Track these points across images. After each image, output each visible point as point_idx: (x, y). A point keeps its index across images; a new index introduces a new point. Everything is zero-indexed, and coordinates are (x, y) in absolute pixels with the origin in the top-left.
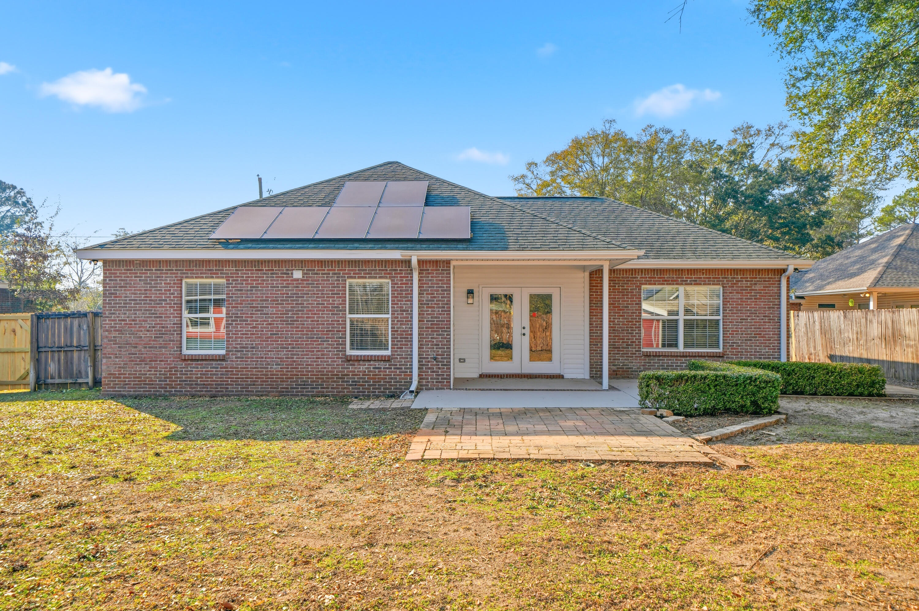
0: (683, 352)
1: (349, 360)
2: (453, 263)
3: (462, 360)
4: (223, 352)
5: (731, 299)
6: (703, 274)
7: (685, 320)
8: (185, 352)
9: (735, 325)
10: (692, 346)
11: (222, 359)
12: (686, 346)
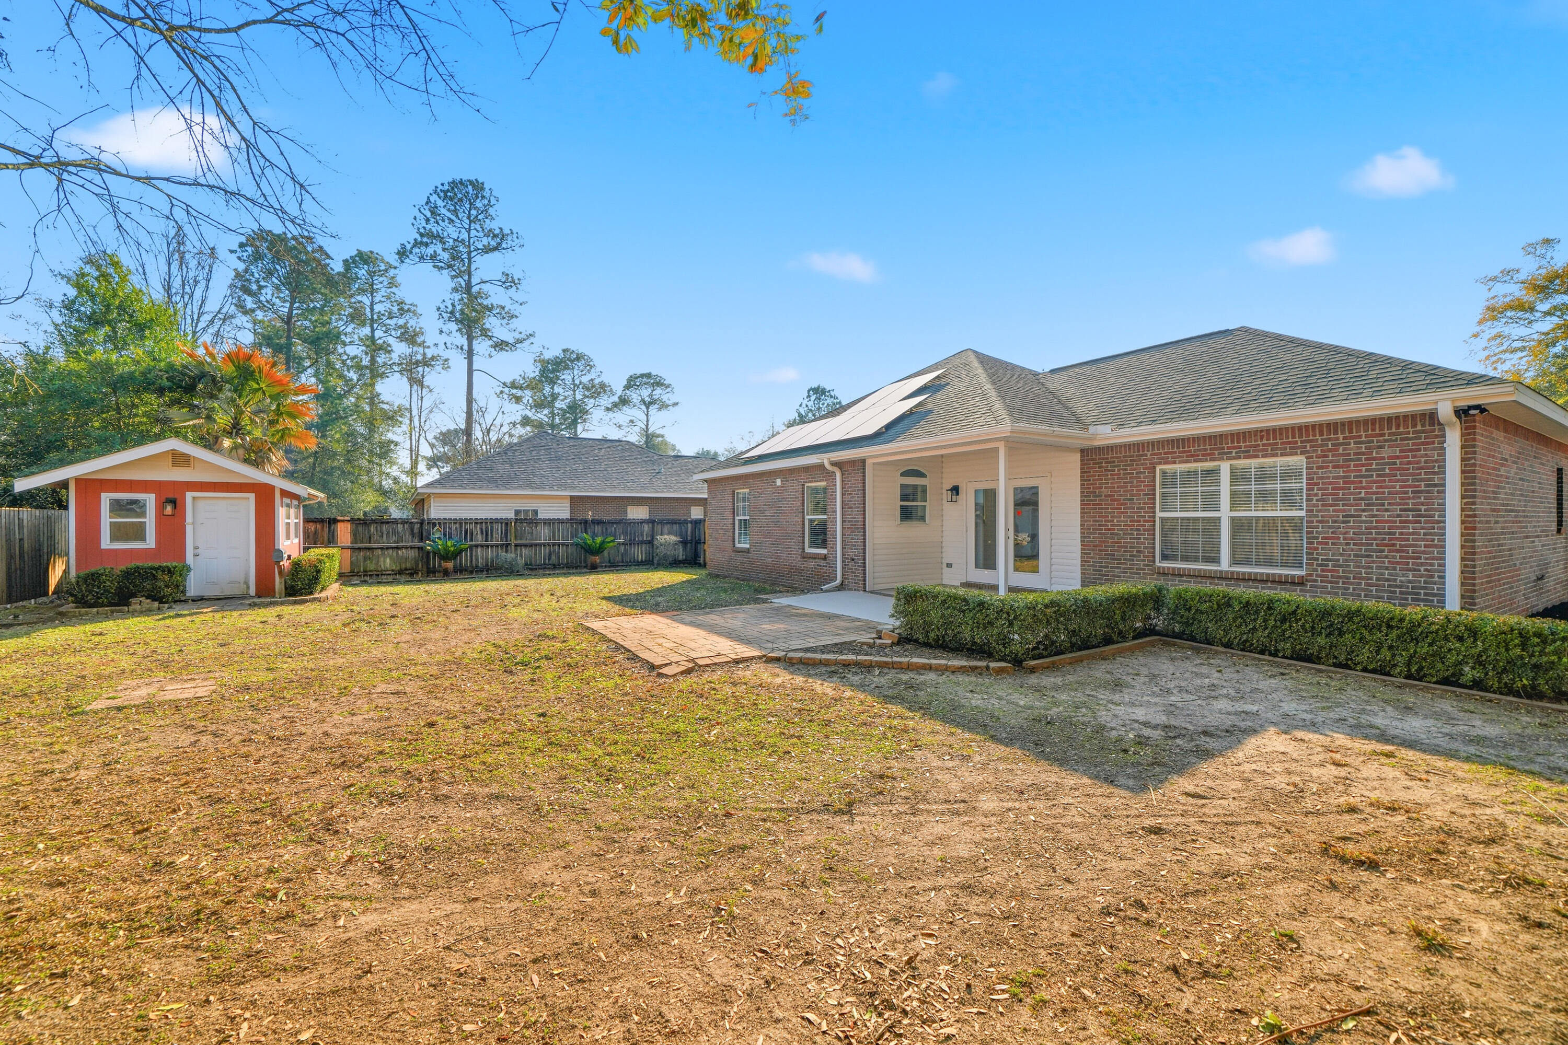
0: (1227, 572)
1: (806, 557)
2: (869, 462)
3: (949, 565)
4: (748, 546)
5: (1322, 478)
6: (1262, 439)
7: (1233, 519)
8: (738, 545)
9: (1330, 527)
10: (1248, 562)
11: (748, 551)
12: (1234, 561)
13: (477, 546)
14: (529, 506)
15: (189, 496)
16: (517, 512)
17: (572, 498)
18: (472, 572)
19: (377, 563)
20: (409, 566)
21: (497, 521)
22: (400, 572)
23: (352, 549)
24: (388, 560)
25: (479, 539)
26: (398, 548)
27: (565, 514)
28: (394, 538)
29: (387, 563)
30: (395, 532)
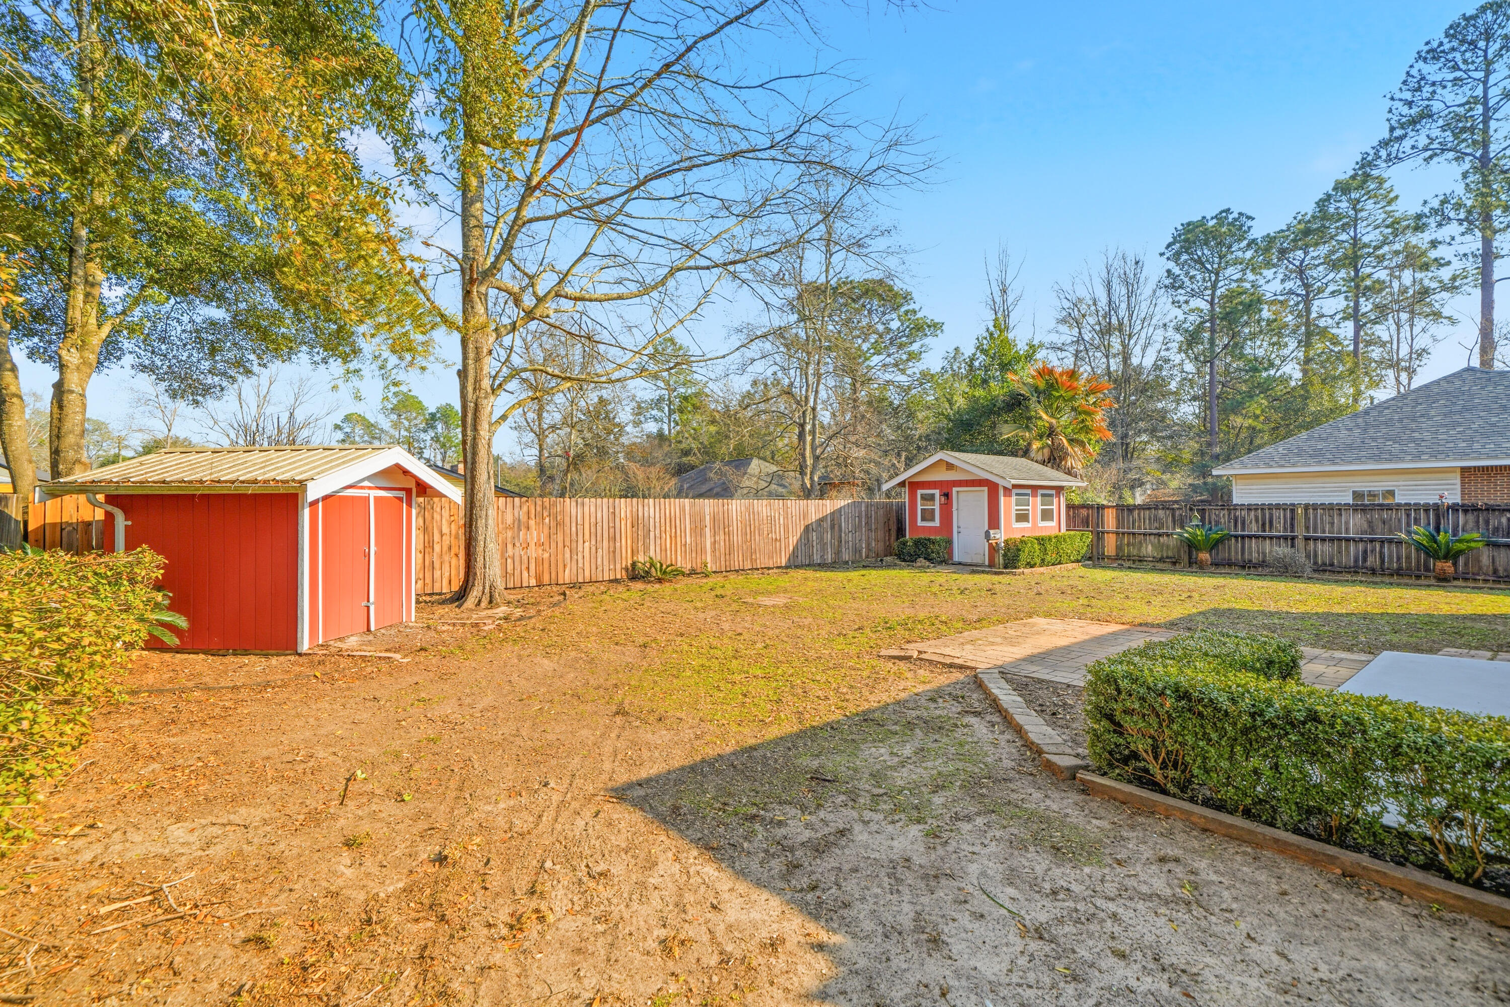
13: (1250, 537)
14: (1379, 485)
15: (955, 490)
16: (1357, 495)
17: (1464, 470)
18: (1243, 567)
19: (1139, 550)
20: (1170, 554)
21: (1278, 507)
22: (1161, 560)
23: (1117, 533)
24: (1150, 547)
25: (1254, 529)
26: (1159, 535)
27: (1453, 497)
28: (1157, 525)
29: (1149, 550)
30: (1156, 518)
